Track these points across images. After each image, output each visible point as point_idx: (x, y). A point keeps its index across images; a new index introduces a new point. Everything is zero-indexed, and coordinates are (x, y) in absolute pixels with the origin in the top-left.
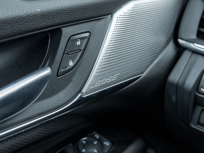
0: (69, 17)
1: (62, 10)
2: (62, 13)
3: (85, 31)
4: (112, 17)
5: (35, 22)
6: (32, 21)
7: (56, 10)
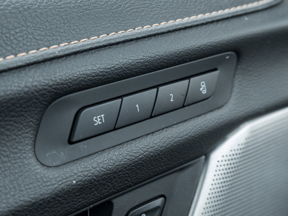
0: (127, 180)
1: (115, 173)
2: (114, 177)
3: (156, 195)
4: (207, 159)
5: (67, 203)
6: (62, 204)
7: (104, 175)
